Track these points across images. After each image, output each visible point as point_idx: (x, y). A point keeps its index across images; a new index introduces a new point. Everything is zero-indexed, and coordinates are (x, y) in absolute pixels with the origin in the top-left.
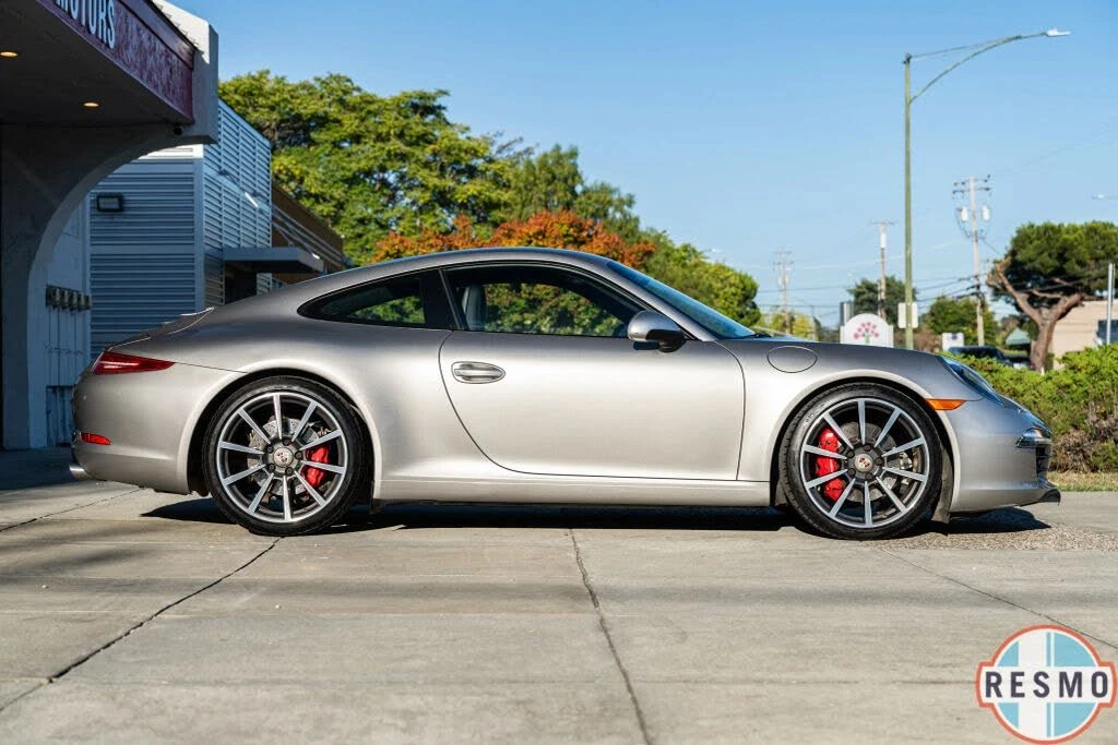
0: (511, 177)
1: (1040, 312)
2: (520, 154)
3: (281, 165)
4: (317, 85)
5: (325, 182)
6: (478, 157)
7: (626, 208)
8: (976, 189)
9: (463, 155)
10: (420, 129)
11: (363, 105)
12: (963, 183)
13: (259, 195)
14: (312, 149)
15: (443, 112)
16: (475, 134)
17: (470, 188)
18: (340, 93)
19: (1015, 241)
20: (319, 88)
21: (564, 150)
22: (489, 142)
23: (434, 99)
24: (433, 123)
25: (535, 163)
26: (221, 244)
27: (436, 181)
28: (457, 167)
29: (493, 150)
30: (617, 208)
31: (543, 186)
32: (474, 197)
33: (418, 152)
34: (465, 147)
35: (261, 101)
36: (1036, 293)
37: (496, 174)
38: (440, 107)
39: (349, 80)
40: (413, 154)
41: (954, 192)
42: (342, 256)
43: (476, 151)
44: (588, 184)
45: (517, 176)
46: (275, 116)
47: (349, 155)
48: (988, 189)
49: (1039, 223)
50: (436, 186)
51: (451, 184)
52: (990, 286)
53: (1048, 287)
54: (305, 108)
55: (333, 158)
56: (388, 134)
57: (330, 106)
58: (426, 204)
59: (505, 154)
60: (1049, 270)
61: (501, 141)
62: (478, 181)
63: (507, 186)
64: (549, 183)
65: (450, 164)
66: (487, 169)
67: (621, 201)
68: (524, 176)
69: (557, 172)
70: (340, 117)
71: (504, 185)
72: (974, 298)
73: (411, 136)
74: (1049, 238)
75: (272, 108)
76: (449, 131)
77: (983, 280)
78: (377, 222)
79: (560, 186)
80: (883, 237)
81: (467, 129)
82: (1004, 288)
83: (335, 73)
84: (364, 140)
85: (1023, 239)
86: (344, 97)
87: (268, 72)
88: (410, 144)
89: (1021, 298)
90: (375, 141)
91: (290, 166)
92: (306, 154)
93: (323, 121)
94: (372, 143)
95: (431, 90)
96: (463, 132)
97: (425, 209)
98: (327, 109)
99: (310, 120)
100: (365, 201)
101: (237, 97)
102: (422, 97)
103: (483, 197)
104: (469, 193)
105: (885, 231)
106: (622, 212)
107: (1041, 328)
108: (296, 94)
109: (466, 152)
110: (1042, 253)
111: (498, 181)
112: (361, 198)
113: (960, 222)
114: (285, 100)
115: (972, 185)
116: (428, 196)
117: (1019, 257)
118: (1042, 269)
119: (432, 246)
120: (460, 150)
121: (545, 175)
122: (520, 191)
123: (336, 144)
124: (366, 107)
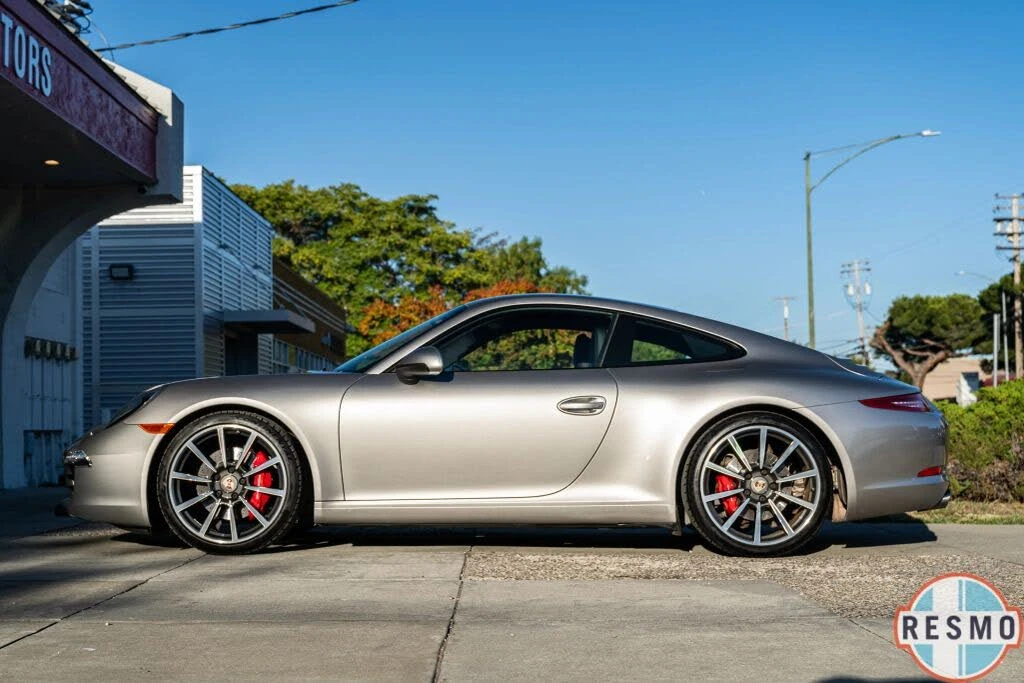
0: (488, 263)
1: (913, 367)
2: (496, 245)
3: (304, 255)
4: (332, 192)
5: (339, 268)
6: (462, 248)
7: (581, 286)
8: (859, 270)
9: (449, 245)
10: (414, 225)
11: (370, 207)
12: (849, 265)
13: (260, 267)
14: (329, 242)
15: (434, 212)
16: (460, 229)
17: (455, 272)
18: (351, 198)
19: (892, 311)
20: (334, 194)
21: (531, 240)
22: (470, 235)
23: (427, 201)
24: (426, 221)
25: (508, 252)
26: (221, 307)
27: (429, 267)
28: (446, 256)
29: (475, 242)
30: (575, 287)
31: (513, 270)
32: (460, 279)
33: (413, 244)
34: (451, 239)
35: (288, 204)
36: (909, 351)
37: (477, 262)
38: (431, 208)
39: (357, 188)
40: (409, 245)
41: (842, 272)
42: (345, 324)
43: (461, 243)
44: (551, 268)
45: (493, 262)
46: (299, 215)
47: (359, 246)
48: (869, 270)
49: (911, 295)
50: (428, 271)
51: (441, 269)
52: (873, 347)
53: (919, 347)
54: (323, 210)
55: (347, 249)
56: (389, 228)
57: (343, 207)
58: (420, 285)
59: (484, 244)
60: (919, 333)
61: (480, 235)
62: (462, 266)
63: (485, 270)
64: (519, 266)
65: (440, 254)
66: (470, 257)
67: (577, 281)
68: (498, 263)
69: (525, 258)
70: (351, 217)
71: (483, 269)
72: (859, 357)
73: (408, 232)
74: (918, 309)
75: (297, 210)
76: (438, 227)
77: (866, 342)
78: (381, 299)
79: (527, 269)
80: (786, 310)
81: (454, 225)
82: (884, 347)
83: (346, 182)
84: (370, 235)
85: (898, 309)
86: (355, 201)
87: (292, 182)
88: (408, 237)
89: (898, 356)
90: (380, 235)
91: (311, 257)
92: (324, 247)
93: (338, 220)
94: (377, 237)
95: (422, 194)
96: (450, 228)
97: (420, 288)
98: (339, 209)
99: (327, 220)
100: (371, 283)
101: (267, 201)
102: (417, 199)
103: (466, 279)
104: (455, 276)
105: (787, 305)
106: (578, 290)
107: (914, 379)
108: (316, 199)
109: (453, 243)
110: (913, 320)
111: (478, 266)
112: (368, 281)
113: (847, 296)
114: (305, 203)
115: (856, 266)
116: (422, 278)
117: (895, 323)
118: (913, 332)
119: (411, 311)
120: (447, 242)
121: (515, 260)
122: (495, 274)
123: (348, 239)
124: (373, 208)
